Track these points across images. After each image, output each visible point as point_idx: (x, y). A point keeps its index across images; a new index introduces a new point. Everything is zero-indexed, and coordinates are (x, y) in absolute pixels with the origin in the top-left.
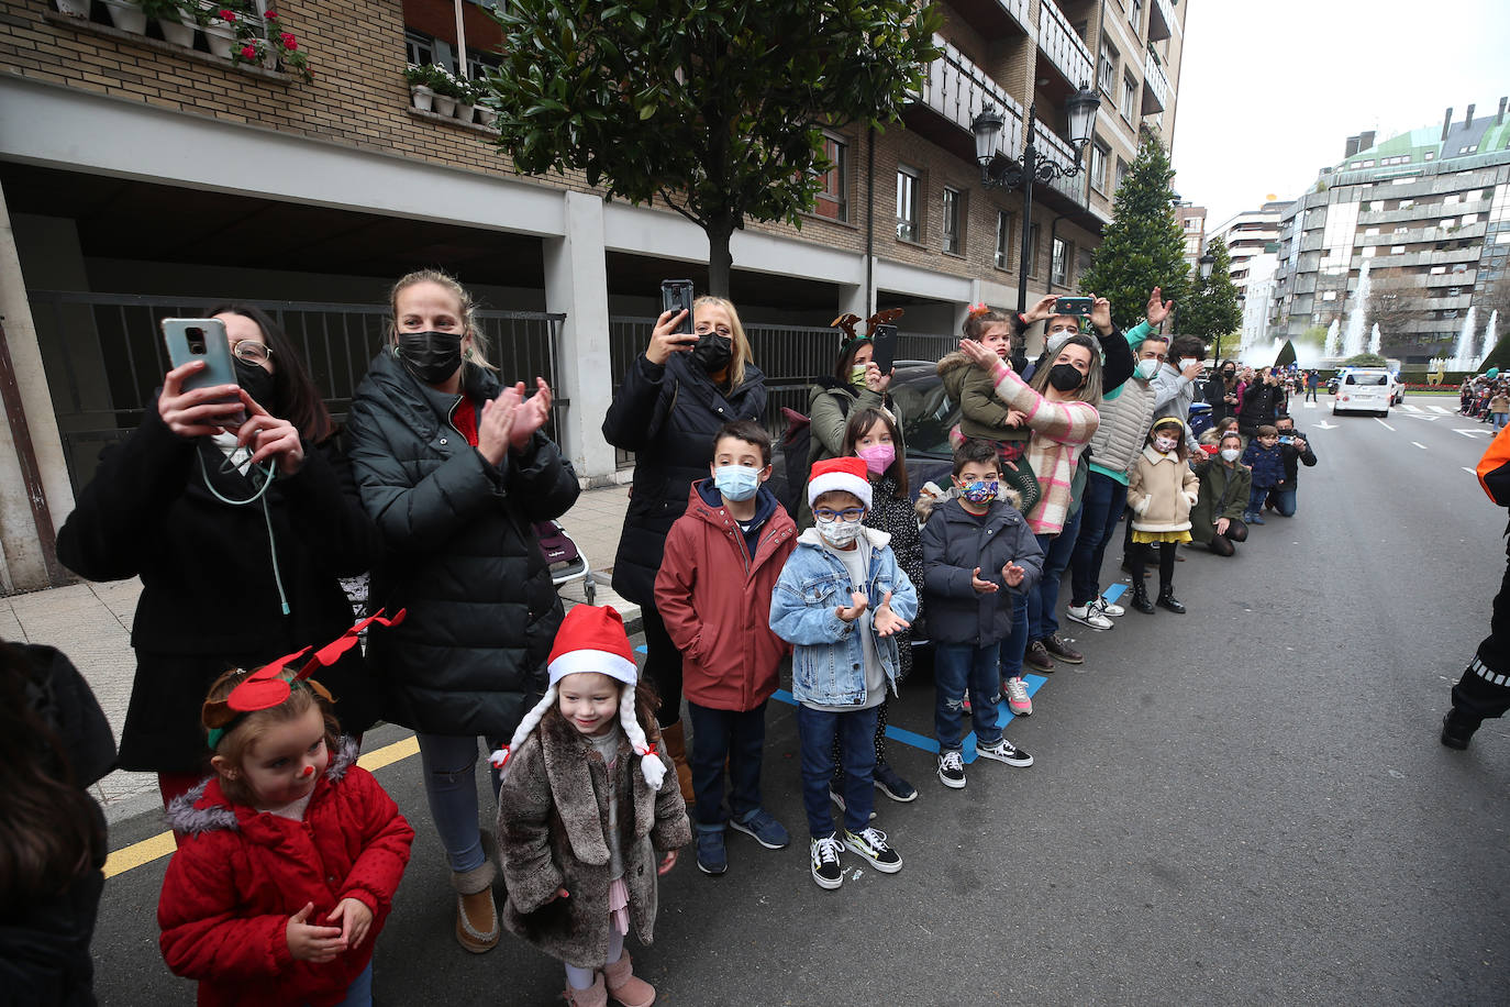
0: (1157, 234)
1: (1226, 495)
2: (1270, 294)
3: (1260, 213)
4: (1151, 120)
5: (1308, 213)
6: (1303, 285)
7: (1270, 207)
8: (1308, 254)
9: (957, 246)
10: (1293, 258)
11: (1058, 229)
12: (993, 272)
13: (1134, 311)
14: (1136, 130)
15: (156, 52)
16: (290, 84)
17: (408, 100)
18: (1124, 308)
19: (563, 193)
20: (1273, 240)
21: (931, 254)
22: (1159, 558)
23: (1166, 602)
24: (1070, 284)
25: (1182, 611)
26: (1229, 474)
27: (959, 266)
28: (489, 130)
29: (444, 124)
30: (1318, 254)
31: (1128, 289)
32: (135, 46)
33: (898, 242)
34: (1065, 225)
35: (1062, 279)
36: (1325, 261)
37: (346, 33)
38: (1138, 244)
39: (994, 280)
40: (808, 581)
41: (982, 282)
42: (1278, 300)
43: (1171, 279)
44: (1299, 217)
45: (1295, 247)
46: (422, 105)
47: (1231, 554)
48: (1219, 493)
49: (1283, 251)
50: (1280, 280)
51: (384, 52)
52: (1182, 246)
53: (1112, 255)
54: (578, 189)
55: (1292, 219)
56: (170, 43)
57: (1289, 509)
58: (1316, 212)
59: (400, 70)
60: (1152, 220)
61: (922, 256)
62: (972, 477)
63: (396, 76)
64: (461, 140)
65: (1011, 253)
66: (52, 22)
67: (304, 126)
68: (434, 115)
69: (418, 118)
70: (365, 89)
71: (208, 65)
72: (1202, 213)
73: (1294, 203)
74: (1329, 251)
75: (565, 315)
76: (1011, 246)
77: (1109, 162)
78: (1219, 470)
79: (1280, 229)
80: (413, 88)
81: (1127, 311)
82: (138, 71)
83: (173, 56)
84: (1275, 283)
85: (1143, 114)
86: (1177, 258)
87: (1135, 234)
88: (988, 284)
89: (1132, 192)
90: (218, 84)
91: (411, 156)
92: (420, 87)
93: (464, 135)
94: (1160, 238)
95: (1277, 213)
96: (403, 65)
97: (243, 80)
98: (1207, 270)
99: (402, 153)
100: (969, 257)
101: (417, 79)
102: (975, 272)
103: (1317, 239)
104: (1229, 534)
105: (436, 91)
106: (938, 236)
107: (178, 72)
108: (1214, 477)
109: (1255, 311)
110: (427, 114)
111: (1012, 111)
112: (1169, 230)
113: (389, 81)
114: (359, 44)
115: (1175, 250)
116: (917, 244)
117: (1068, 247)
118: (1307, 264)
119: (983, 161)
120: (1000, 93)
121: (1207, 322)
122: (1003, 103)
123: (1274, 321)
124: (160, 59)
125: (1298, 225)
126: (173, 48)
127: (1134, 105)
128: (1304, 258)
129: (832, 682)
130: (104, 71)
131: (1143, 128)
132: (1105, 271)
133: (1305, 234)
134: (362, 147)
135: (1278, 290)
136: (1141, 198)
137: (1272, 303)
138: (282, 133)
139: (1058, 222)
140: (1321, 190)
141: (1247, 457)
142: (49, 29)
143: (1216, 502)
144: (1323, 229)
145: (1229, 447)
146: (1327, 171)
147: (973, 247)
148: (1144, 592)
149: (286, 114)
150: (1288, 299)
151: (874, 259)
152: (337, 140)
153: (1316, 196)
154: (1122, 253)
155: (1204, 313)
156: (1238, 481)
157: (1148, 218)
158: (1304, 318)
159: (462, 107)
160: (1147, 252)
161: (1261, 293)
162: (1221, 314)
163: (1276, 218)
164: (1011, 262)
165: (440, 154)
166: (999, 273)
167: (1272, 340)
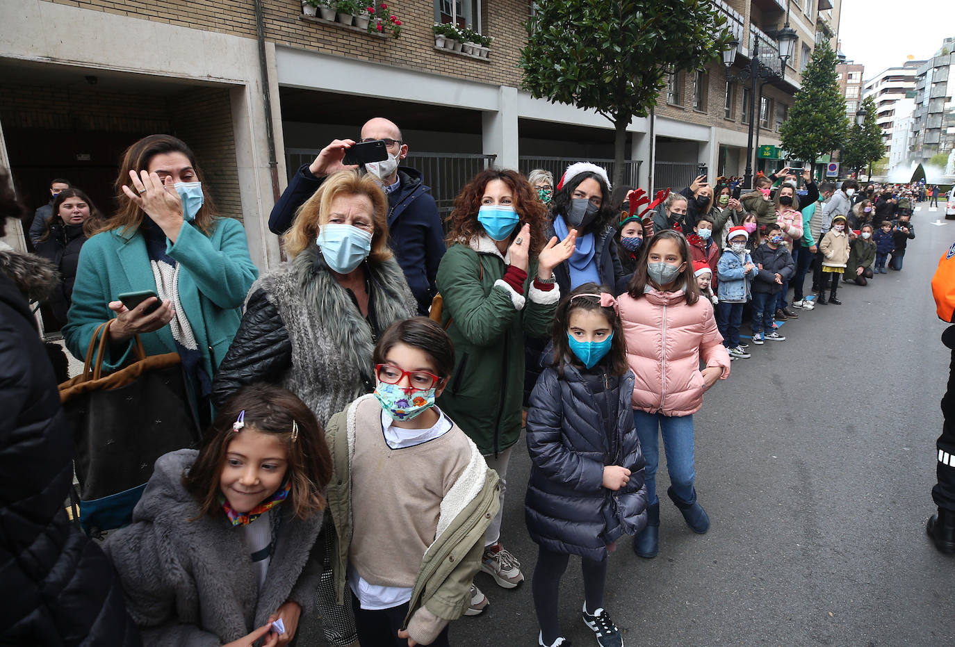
0: (829, 100)
1: (864, 256)
2: (910, 129)
3: (902, 69)
4: (823, 15)
5: (936, 70)
6: (933, 123)
7: (910, 64)
8: (936, 100)
9: (701, 106)
10: (926, 103)
11: (763, 91)
12: (723, 122)
13: (814, 149)
14: (815, 24)
15: (337, 28)
16: (386, 38)
17: (434, 42)
18: (808, 147)
19: (499, 87)
20: (912, 89)
21: (686, 112)
22: (830, 286)
23: (833, 301)
24: (771, 127)
25: (840, 304)
26: (865, 245)
27: (703, 118)
28: (468, 55)
29: (449, 54)
30: (943, 100)
31: (810, 135)
32: (330, 27)
33: (668, 105)
34: (768, 89)
35: (765, 124)
36: (948, 106)
37: (410, 10)
38: (817, 107)
39: (723, 126)
40: (730, 261)
41: (717, 128)
42: (915, 132)
43: (837, 129)
44: (930, 73)
45: (927, 95)
46: (440, 44)
47: (865, 285)
48: (860, 254)
49: (919, 97)
50: (917, 118)
51: (425, 18)
52: (844, 108)
53: (800, 113)
54: (507, 84)
55: (925, 74)
56: (343, 24)
57: (899, 266)
58: (941, 70)
59: (431, 27)
60: (826, 92)
61: (682, 113)
62: (774, 235)
63: (429, 30)
64: (455, 62)
65: (734, 108)
66: (302, 20)
67: (391, 60)
68: (445, 49)
69: (438, 51)
70: (416, 38)
71: (356, 32)
72: (861, 68)
73: (926, 62)
74: (950, 98)
75: (496, 156)
76: (734, 103)
77: (797, 45)
78: (861, 243)
79: (917, 81)
80: (436, 36)
81: (810, 149)
82: (330, 38)
83: (343, 29)
84: (913, 120)
85: (819, 9)
86: (841, 116)
87: (814, 100)
88: (720, 130)
89: (812, 73)
90: (360, 41)
91: (434, 72)
92: (441, 35)
93: (456, 58)
94: (830, 103)
95: (916, 69)
96: (432, 23)
97: (369, 39)
98: (861, 120)
99: (430, 70)
100: (709, 112)
101: (440, 31)
102: (712, 122)
103: (941, 90)
104: (864, 275)
105: (447, 37)
106: (690, 100)
107: (345, 37)
108: (858, 246)
109: (898, 141)
110: (442, 49)
111: (738, 21)
112: (836, 98)
113: (426, 33)
114: (415, 15)
115: (840, 110)
116: (678, 106)
117: (770, 103)
118: (935, 107)
119: (727, 64)
120: (731, 11)
121: (862, 153)
122: (732, 17)
123: (913, 148)
124: (339, 32)
125: (929, 79)
126: (344, 26)
127: (813, 6)
128: (933, 102)
129: (734, 292)
130: (319, 40)
131: (819, 21)
132: (796, 123)
133: (934, 85)
134: (414, 69)
135: (915, 125)
136: (818, 77)
137: (911, 134)
138: (382, 64)
139: (764, 87)
140: (944, 54)
141: (875, 237)
142: (301, 23)
143: (859, 259)
144: (947, 82)
145: (865, 232)
146: (949, 40)
147: (711, 106)
148: (824, 296)
149: (384, 54)
150: (922, 132)
151: (655, 117)
152: (404, 66)
153: (941, 58)
154: (806, 112)
155: (861, 146)
156: (870, 249)
157: (823, 90)
158: (933, 146)
159: (458, 44)
160: (822, 112)
161: (904, 127)
162: (871, 147)
163: (913, 73)
164: (734, 114)
165: (446, 70)
166: (726, 122)
167: (910, 162)
